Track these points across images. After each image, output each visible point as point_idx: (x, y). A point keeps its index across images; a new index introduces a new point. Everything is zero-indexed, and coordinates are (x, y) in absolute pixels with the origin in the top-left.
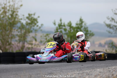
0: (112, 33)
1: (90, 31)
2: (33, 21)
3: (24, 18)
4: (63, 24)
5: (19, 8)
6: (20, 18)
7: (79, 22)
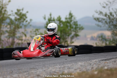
0: (101, 27)
1: (80, 25)
2: (21, 16)
3: (12, 14)
4: (52, 19)
5: (8, 4)
6: (9, 14)
7: (68, 17)
